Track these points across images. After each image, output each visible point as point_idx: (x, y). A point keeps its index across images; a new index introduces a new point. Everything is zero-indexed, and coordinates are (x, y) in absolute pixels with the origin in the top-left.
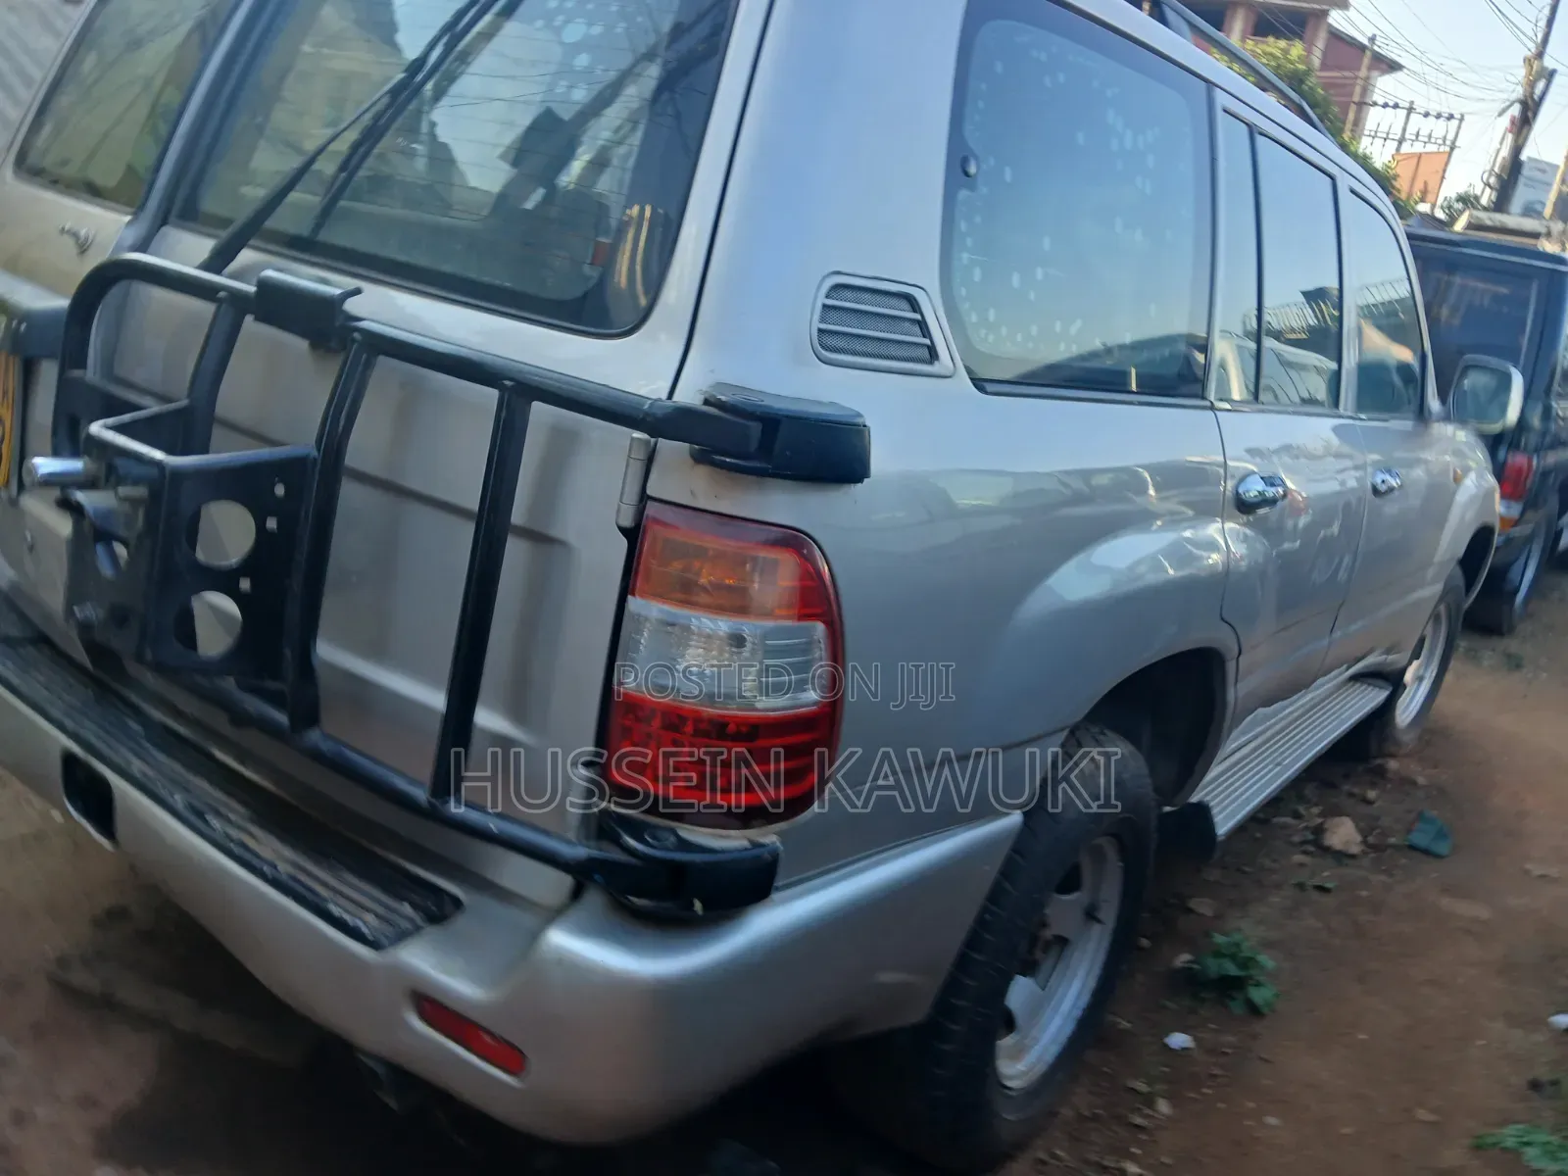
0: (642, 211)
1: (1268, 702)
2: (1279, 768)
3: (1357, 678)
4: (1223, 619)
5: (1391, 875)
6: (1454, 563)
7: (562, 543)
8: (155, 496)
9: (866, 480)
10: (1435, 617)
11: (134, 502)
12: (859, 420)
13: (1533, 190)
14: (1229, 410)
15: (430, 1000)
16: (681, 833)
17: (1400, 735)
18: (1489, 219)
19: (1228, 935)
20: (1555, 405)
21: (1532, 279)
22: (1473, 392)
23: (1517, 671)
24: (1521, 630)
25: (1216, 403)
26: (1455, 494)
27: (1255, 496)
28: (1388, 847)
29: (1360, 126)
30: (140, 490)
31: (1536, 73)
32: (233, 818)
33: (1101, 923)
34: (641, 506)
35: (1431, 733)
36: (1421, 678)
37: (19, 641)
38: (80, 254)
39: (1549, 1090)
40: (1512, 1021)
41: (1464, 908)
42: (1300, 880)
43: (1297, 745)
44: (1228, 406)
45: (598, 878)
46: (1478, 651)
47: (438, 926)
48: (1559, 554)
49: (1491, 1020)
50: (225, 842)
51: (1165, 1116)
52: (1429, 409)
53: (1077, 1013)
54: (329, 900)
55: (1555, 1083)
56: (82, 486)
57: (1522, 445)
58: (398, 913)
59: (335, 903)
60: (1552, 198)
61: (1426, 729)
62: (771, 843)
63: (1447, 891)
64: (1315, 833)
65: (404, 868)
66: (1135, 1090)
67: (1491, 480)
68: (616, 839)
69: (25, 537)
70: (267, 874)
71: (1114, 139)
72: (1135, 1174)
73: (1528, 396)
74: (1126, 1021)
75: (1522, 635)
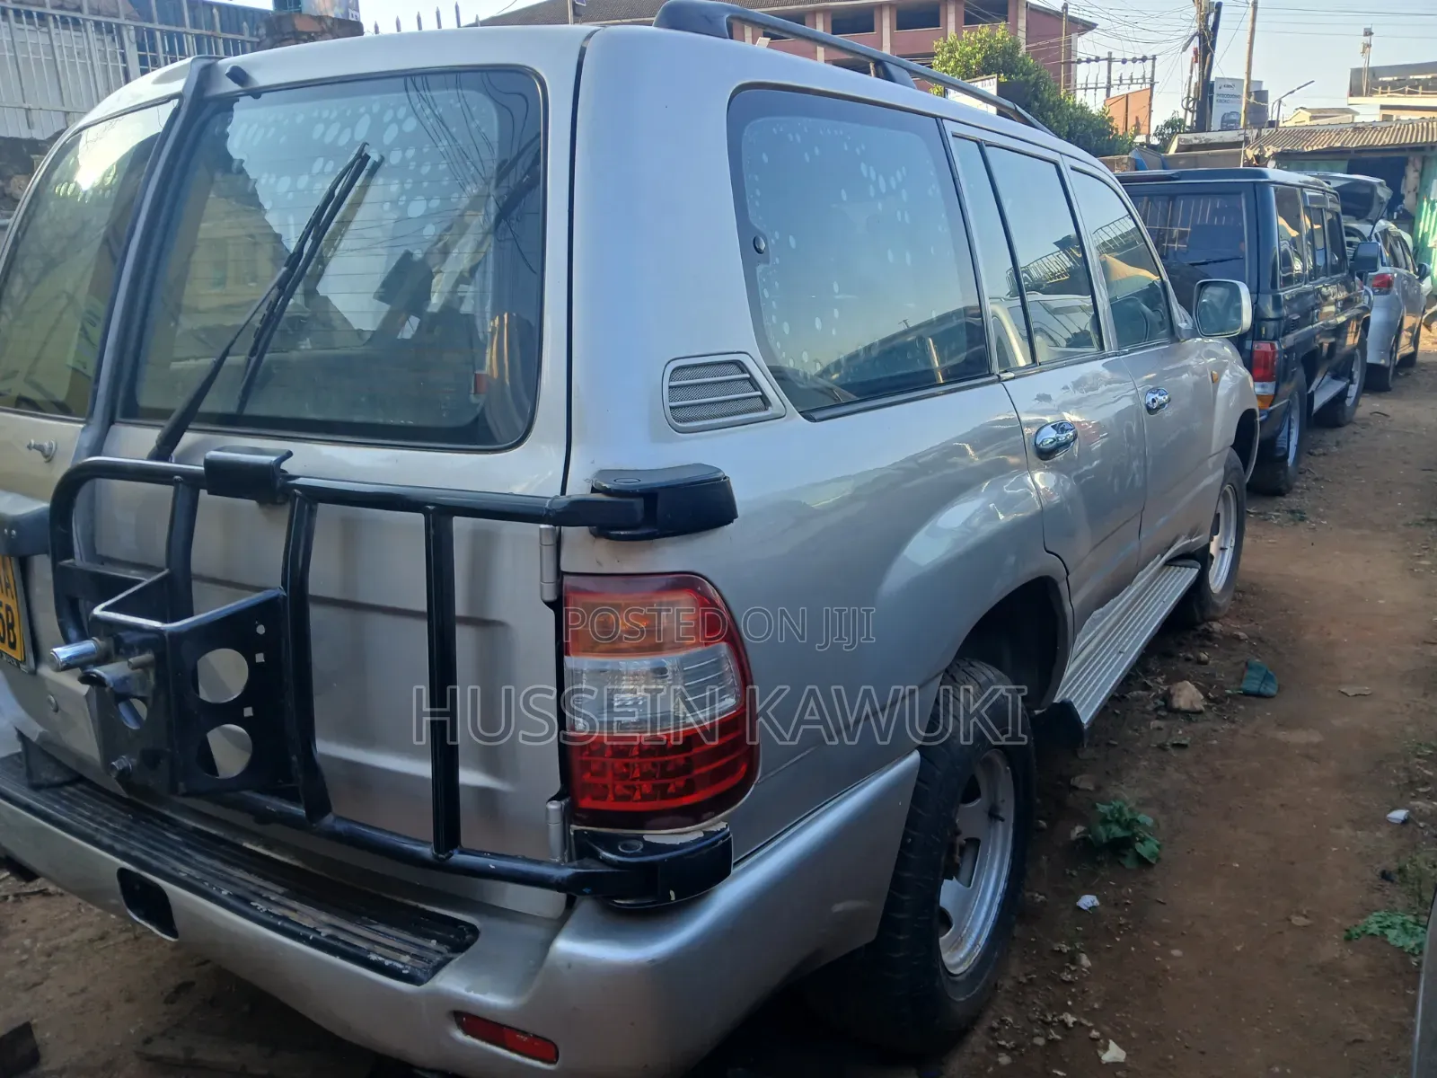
0: (502, 319)
1: (1101, 604)
2: (1122, 655)
3: (1170, 563)
4: (1048, 552)
5: (1233, 722)
6: (1228, 450)
7: (501, 624)
8: (160, 660)
9: (735, 520)
10: (1224, 495)
11: (142, 666)
12: (720, 475)
13: (1226, 104)
14: (1014, 378)
15: (468, 1015)
16: (646, 838)
17: (1217, 601)
18: (1196, 138)
19: (1111, 804)
20: (1282, 294)
21: (1240, 193)
22: (1211, 305)
23: (1301, 524)
24: (1298, 488)
25: (1001, 375)
26: (1215, 391)
27: (1051, 443)
28: (1226, 698)
29: (1072, 82)
30: (147, 656)
31: (1206, 8)
32: (273, 898)
33: (1002, 820)
34: (559, 581)
35: (1240, 591)
36: (1223, 549)
37: (60, 785)
38: (46, 462)
39: (1397, 878)
40: (1356, 824)
41: (1298, 737)
42: (1159, 742)
43: (1132, 633)
44: (1012, 375)
45: (586, 890)
46: (1265, 513)
47: (464, 954)
48: (1315, 414)
49: (1339, 827)
50: (270, 919)
51: (1088, 969)
52: (1179, 328)
53: (998, 899)
54: (369, 952)
55: (1401, 871)
56: (98, 663)
57: (1264, 332)
58: (428, 949)
59: (375, 953)
60: (1243, 109)
61: (1237, 591)
62: (722, 830)
63: (1281, 725)
64: (1164, 699)
65: (423, 909)
66: (1060, 951)
67: (1244, 371)
68: (595, 855)
69: (49, 701)
70: (311, 938)
71: (871, 187)
72: (1074, 1023)
73: (1258, 292)
74: (1040, 894)
75: (1299, 491)
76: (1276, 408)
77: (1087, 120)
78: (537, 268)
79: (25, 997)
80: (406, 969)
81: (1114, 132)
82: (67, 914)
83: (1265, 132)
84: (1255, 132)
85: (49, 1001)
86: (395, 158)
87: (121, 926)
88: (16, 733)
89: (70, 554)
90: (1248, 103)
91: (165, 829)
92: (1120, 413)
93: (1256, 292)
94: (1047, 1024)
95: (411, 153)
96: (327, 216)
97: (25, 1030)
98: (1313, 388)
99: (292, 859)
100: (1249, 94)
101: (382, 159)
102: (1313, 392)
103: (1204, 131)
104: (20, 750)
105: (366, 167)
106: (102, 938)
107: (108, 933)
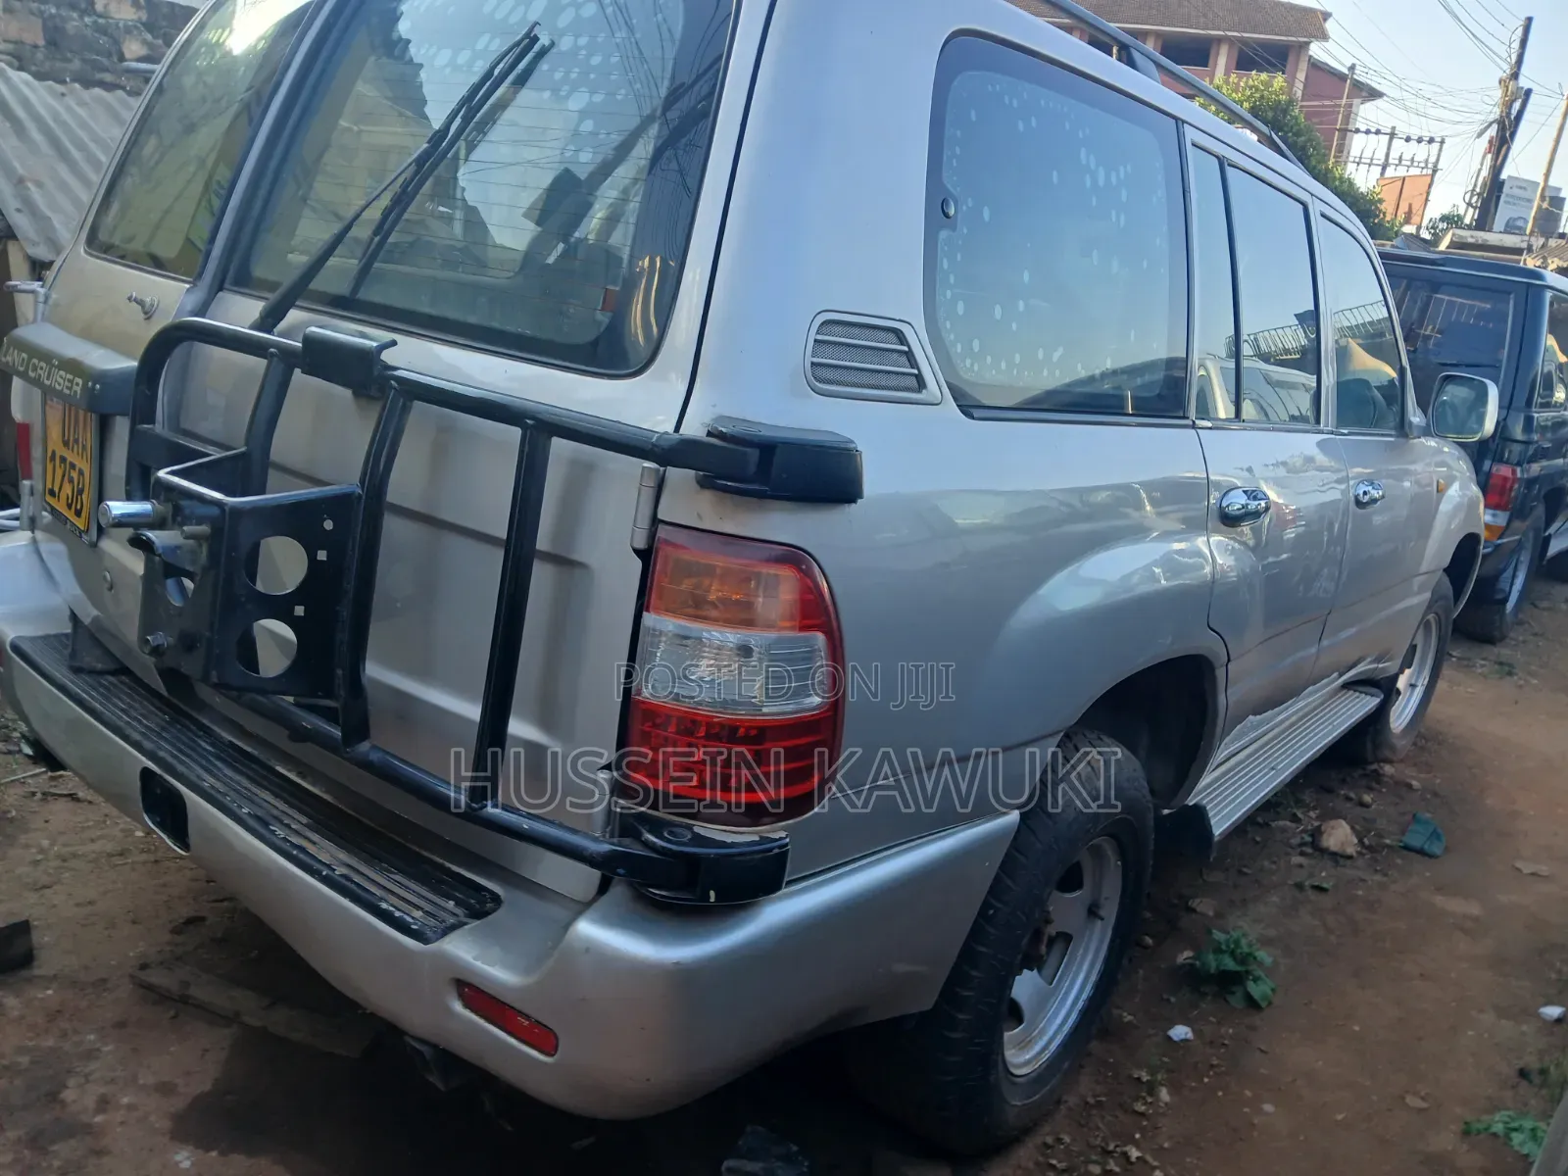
0: (653, 261)
1: (1258, 710)
3: (1349, 685)
4: (1210, 628)
5: (1386, 875)
6: (1440, 573)
7: (582, 566)
8: (217, 532)
9: (859, 501)
10: (1426, 624)
11: (196, 537)
12: (848, 445)
13: (1514, 207)
14: (1210, 428)
15: (470, 985)
16: (696, 829)
17: (1395, 741)
18: (1472, 237)
19: (1228, 933)
20: (1536, 415)
21: (1510, 293)
22: (1453, 407)
23: (1508, 678)
24: (1512, 639)
25: (1197, 422)
26: (1438, 504)
27: (1239, 509)
28: (1383, 848)
29: (1345, 153)
30: (204, 529)
31: (1512, 93)
32: (293, 826)
33: (1102, 919)
34: (653, 529)
35: (1425, 738)
36: (1413, 686)
37: (101, 673)
38: (146, 319)
39: (1537, 1080)
40: (1502, 1012)
41: (1456, 906)
42: (1298, 880)
43: (1290, 751)
44: (1209, 424)
45: (621, 871)
46: (1469, 659)
47: (479, 922)
48: (1549, 561)
49: (1481, 1011)
50: (286, 846)
51: (1166, 1104)
52: (1411, 423)
53: (1080, 1004)
54: (381, 899)
55: (1543, 1072)
56: (152, 527)
57: (1506, 456)
58: (444, 909)
59: (386, 901)
60: (1533, 214)
61: (1420, 736)
62: (781, 839)
63: (1439, 889)
64: (1312, 836)
65: (449, 868)
66: (1139, 1079)
67: (1475, 490)
68: (637, 837)
69: (105, 577)
70: (324, 873)
71: (1088, 176)
72: (1137, 1158)
73: (1509, 408)
74: (1129, 1014)
75: (1513, 643)
76: (1503, 543)
77: (1353, 197)
78: (693, 186)
79: (32, 897)
80: (415, 924)
81: (1382, 215)
82: (91, 823)
83: (1553, 243)
84: (1542, 241)
85: (54, 906)
86: (565, 44)
87: (142, 846)
88: (68, 613)
89: (152, 421)
90: (1539, 207)
91: (199, 737)
92: (1323, 505)
93: (1506, 406)
94: (1107, 1153)
95: (583, 41)
96: (482, 96)
97: (23, 928)
98: (1552, 530)
99: (322, 791)
100: (1543, 198)
101: (553, 44)
102: (1550, 535)
103: (1483, 230)
104: (69, 631)
105: (534, 50)
106: (121, 854)
107: (129, 850)
